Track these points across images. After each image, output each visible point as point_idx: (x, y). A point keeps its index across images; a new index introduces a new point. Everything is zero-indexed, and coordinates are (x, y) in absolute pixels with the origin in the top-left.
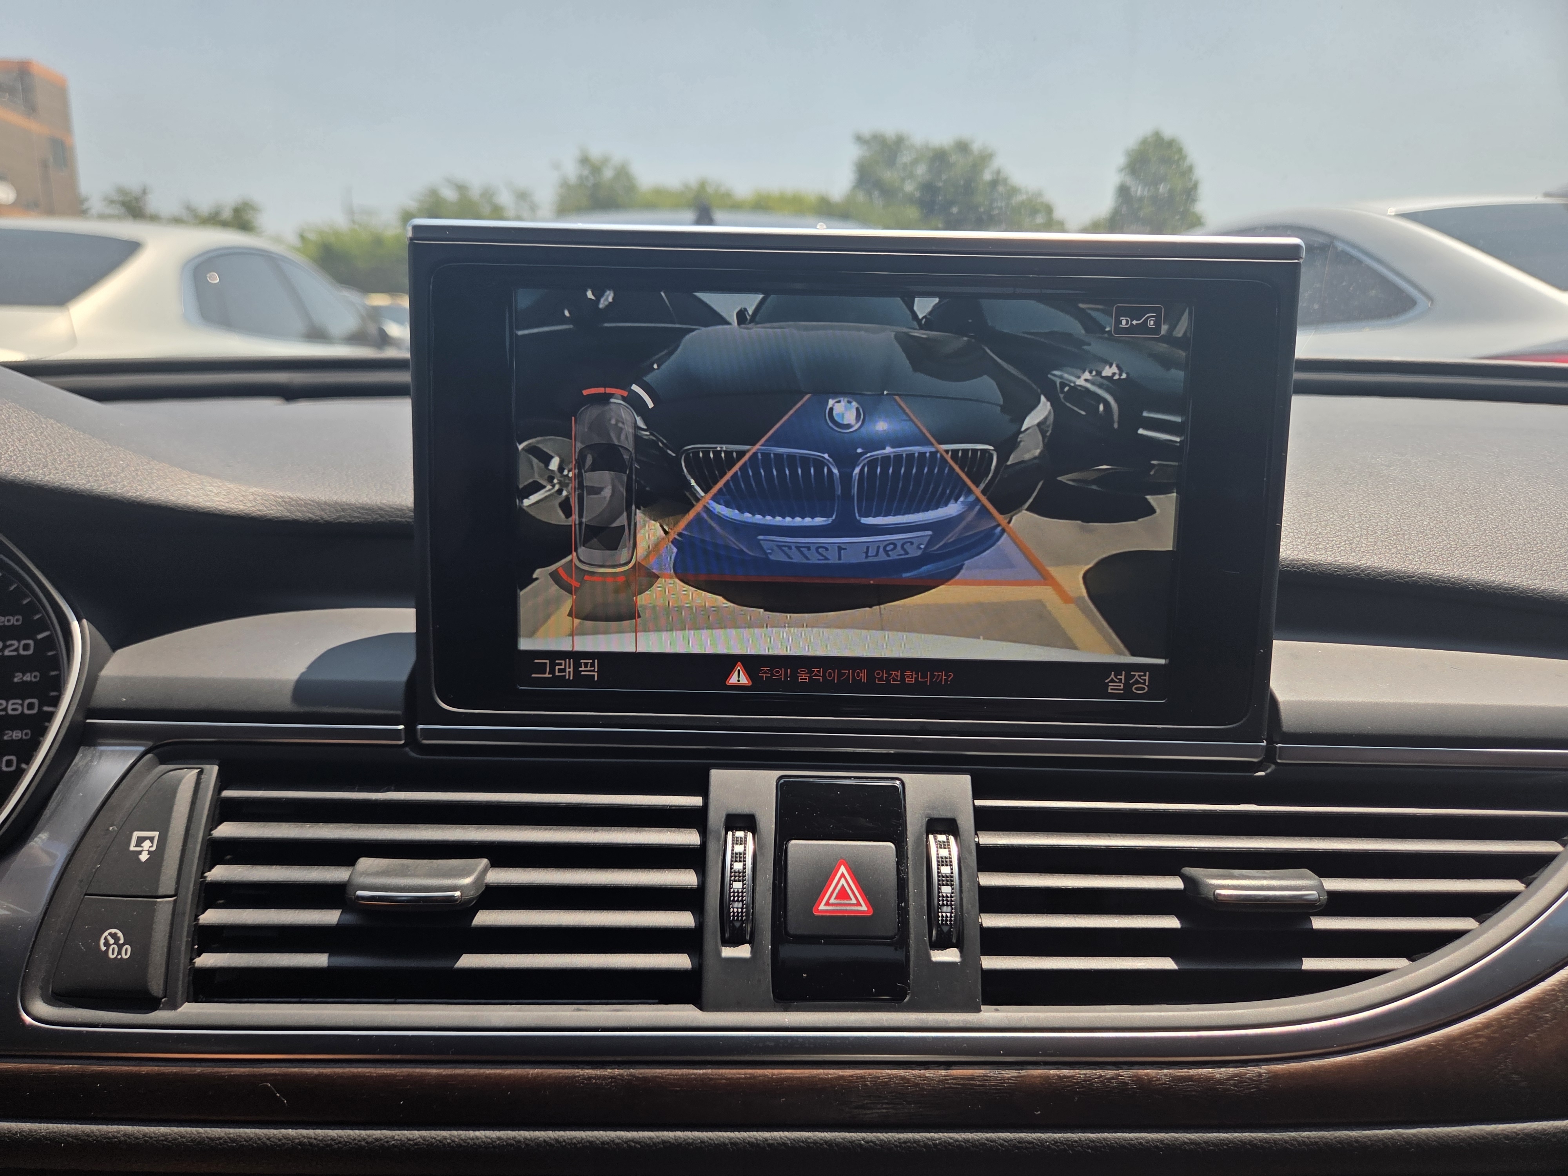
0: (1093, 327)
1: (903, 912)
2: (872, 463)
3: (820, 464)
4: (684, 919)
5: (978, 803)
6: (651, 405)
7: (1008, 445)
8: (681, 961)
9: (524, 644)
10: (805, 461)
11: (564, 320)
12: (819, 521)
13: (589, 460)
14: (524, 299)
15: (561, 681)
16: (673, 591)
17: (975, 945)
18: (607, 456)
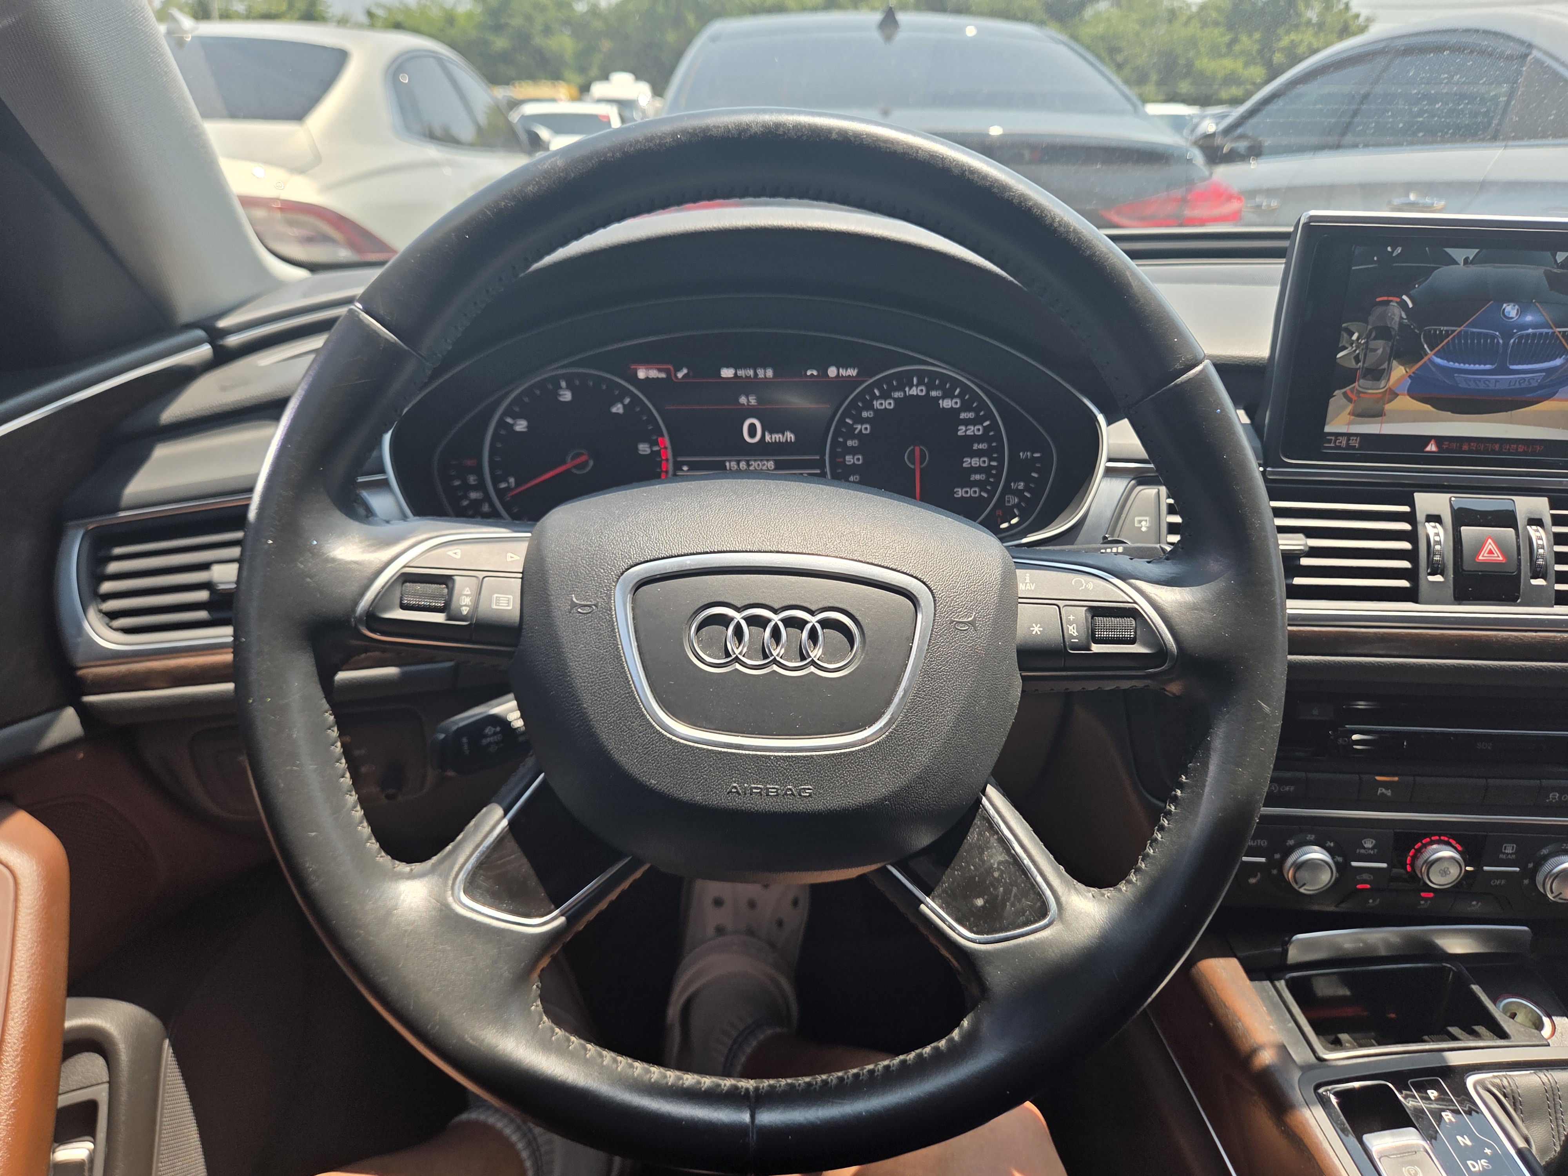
1: (1519, 560)
2: (1521, 337)
3: (1493, 337)
4: (1406, 564)
5: (1552, 512)
6: (1411, 305)
8: (1404, 583)
9: (1327, 429)
10: (1486, 336)
11: (1375, 262)
12: (1488, 367)
13: (1374, 334)
14: (1358, 251)
15: (1339, 448)
16: (1405, 402)
17: (1553, 577)
18: (1383, 332)
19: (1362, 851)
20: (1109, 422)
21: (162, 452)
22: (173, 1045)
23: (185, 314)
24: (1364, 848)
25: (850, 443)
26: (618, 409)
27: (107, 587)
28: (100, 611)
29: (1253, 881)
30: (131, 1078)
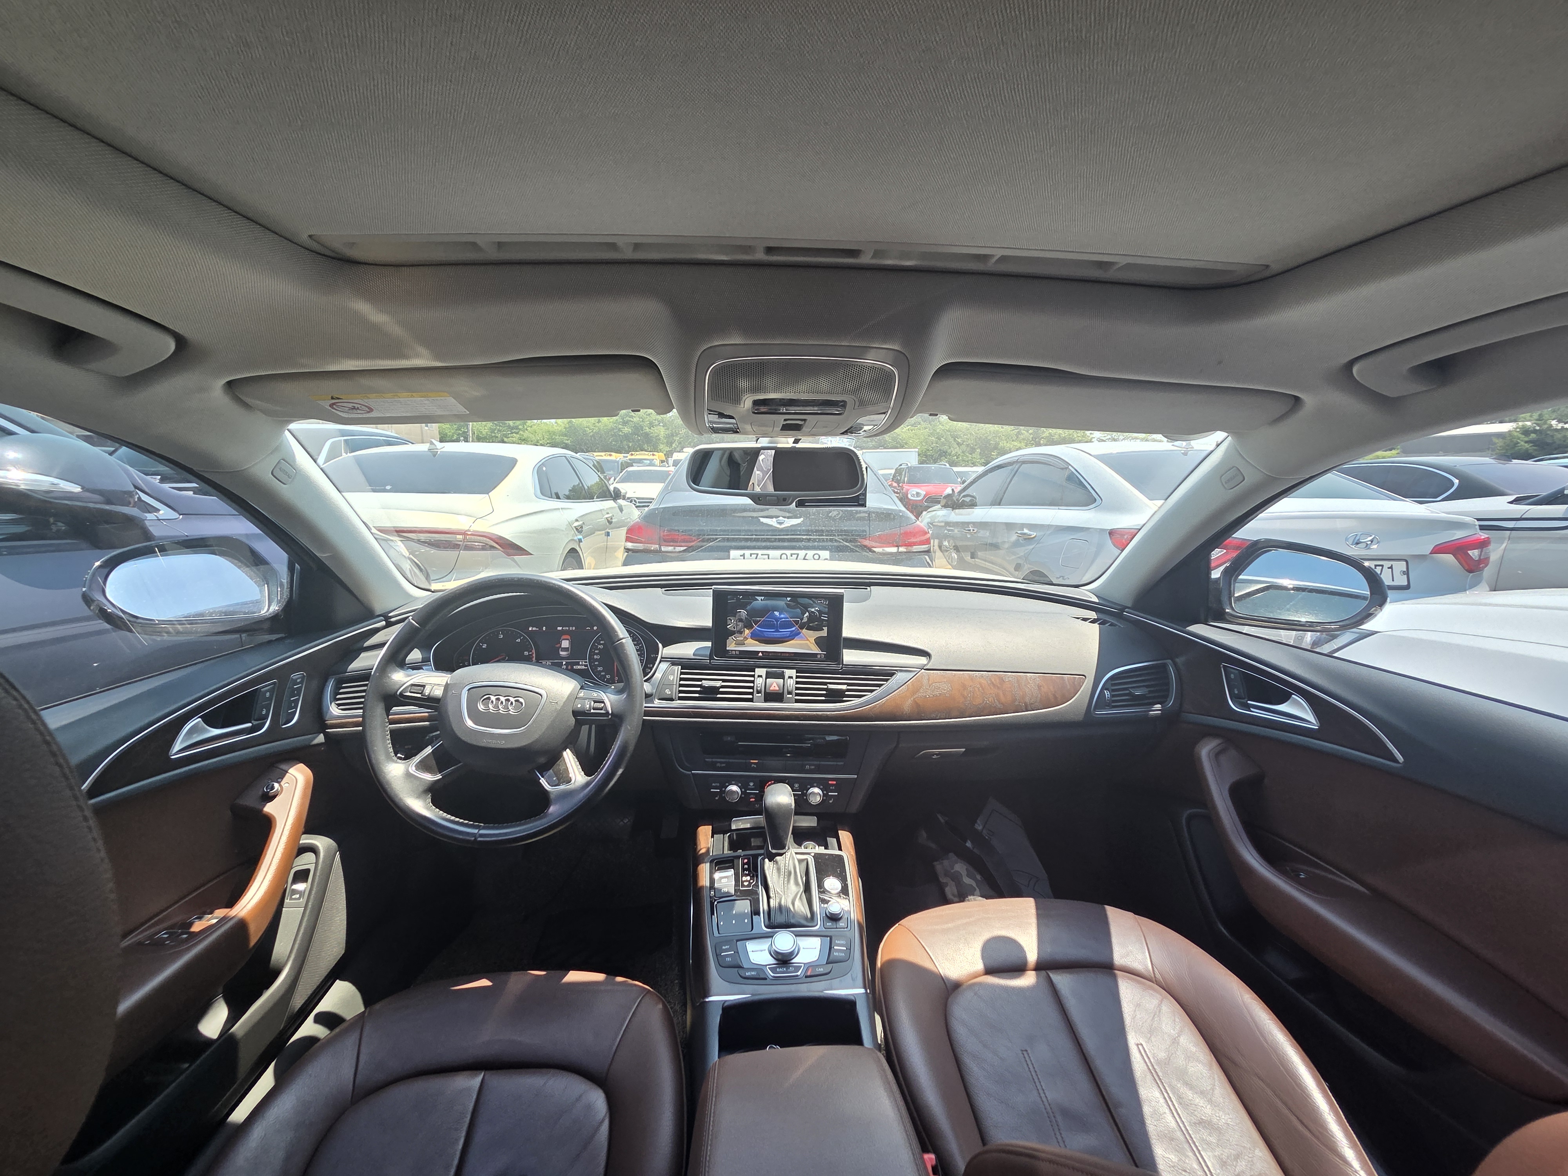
0: (814, 602)
1: (783, 690)
2: (781, 622)
3: (773, 622)
4: (751, 690)
5: (797, 675)
6: (747, 612)
8: (751, 696)
9: (727, 649)
10: (771, 621)
11: (735, 600)
12: (773, 630)
13: (738, 621)
15: (733, 654)
16: (750, 641)
17: (794, 694)
18: (741, 620)
19: (750, 787)
20: (664, 647)
21: (363, 655)
22: (340, 854)
23: (378, 613)
25: (596, 651)
26: (518, 640)
27: (338, 696)
28: (336, 704)
29: (717, 798)
30: (323, 862)
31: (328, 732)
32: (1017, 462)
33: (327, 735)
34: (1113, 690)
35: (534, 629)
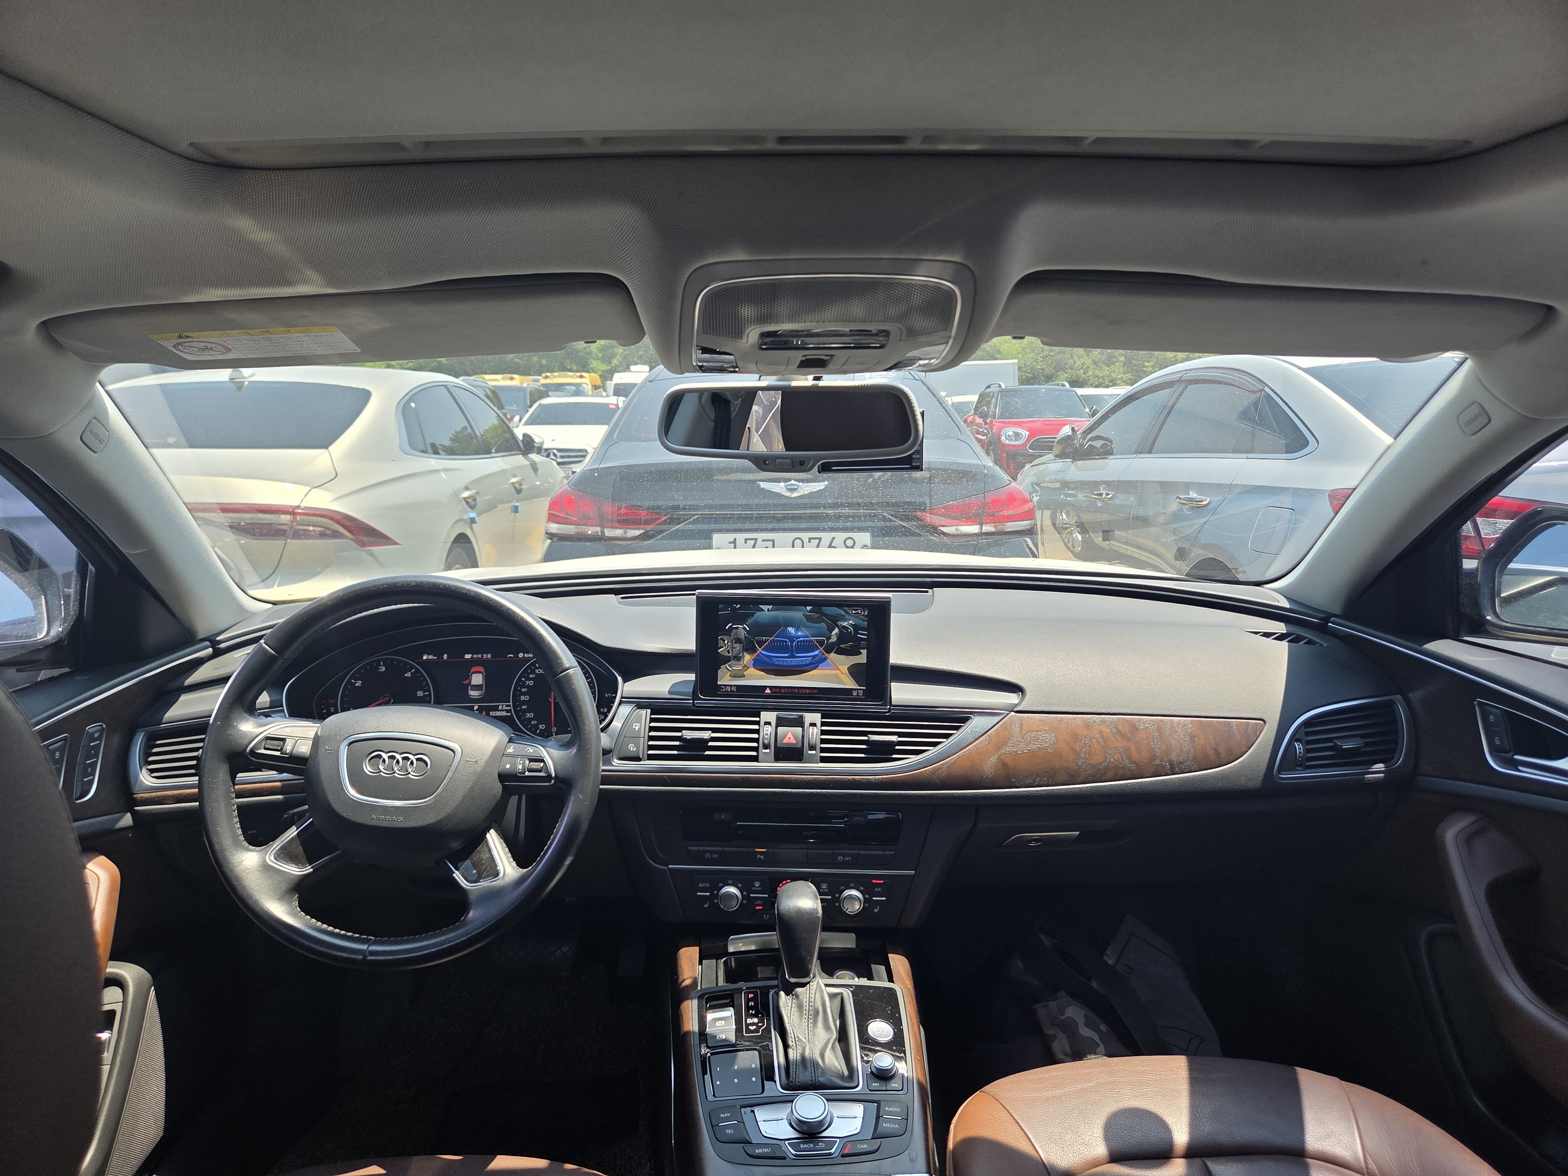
0: (847, 613)
1: (803, 743)
2: (798, 642)
3: (786, 642)
4: (755, 745)
5: (823, 720)
6: (748, 629)
7: (829, 638)
8: (754, 753)
9: (719, 683)
10: (783, 641)
11: (729, 610)
12: (786, 655)
13: (734, 641)
14: (720, 606)
15: (728, 691)
16: (752, 671)
17: (818, 750)
18: (738, 641)
19: (755, 888)
20: (625, 681)
21: (183, 698)
22: (155, 990)
23: (201, 635)
24: (756, 887)
25: (523, 690)
26: (408, 675)
27: (151, 759)
28: (147, 769)
29: (706, 906)
30: (134, 1000)
31: (138, 811)
32: (1179, 381)
33: (135, 815)
34: (1309, 742)
35: (430, 657)
